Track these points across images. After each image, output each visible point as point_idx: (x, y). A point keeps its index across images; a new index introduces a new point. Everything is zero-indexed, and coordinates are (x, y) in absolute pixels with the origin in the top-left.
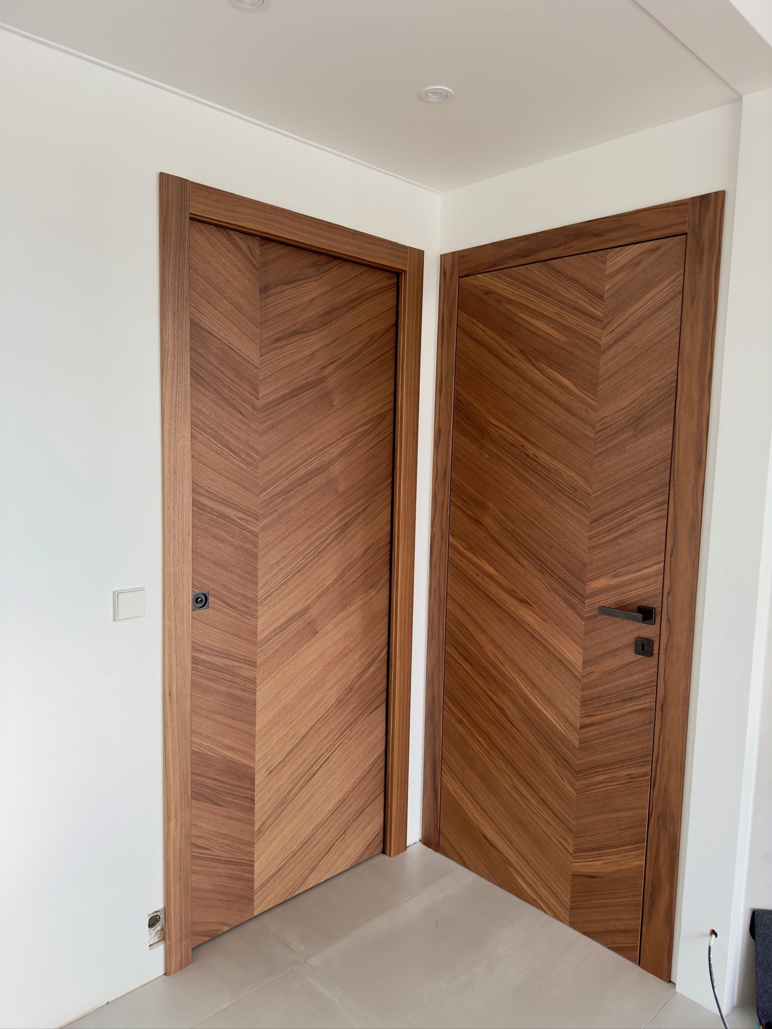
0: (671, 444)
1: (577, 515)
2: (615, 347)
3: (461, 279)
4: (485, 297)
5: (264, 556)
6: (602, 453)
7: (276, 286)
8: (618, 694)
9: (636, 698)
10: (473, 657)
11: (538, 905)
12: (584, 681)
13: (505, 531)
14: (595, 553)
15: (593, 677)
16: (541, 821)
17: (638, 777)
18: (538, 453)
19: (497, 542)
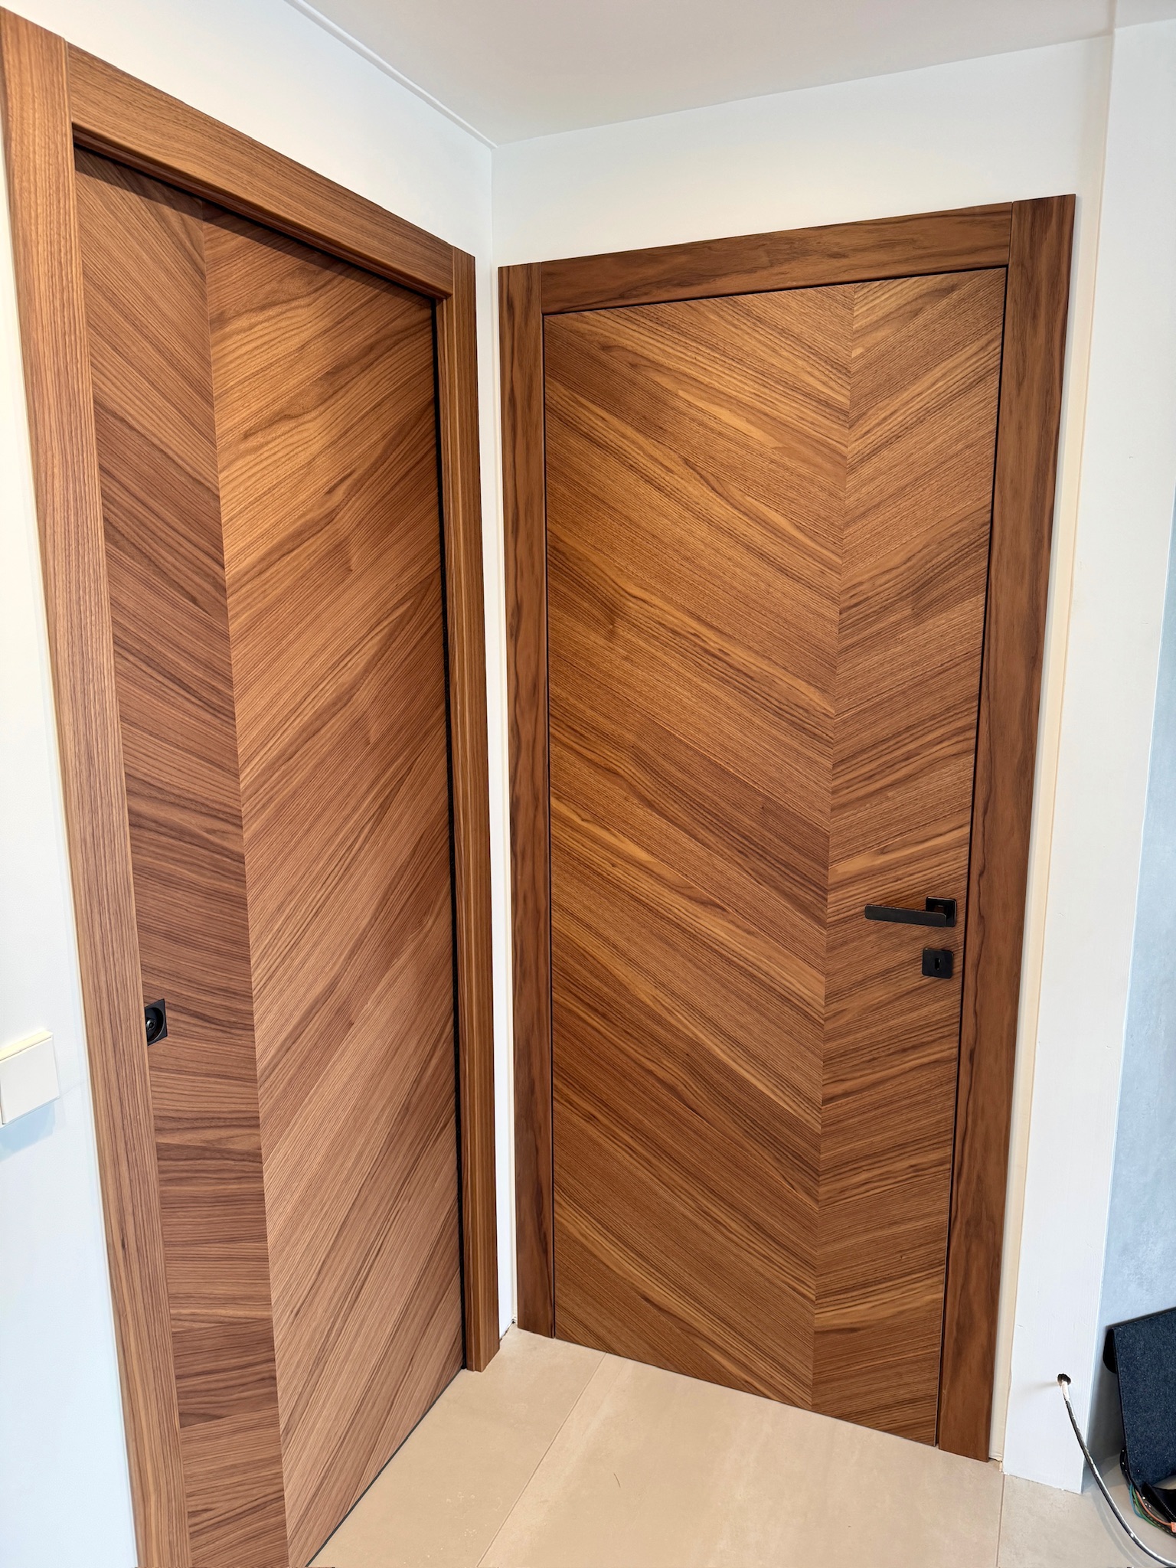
0: (982, 630)
1: (808, 753)
2: (875, 459)
3: (547, 317)
4: (604, 356)
5: (257, 897)
6: (852, 646)
7: (238, 315)
8: (892, 1042)
9: (923, 1045)
10: (612, 1007)
11: (752, 1389)
12: (829, 1026)
13: (667, 785)
14: (845, 815)
15: (847, 1017)
16: (755, 1259)
17: (930, 1168)
18: (728, 647)
19: (650, 805)
